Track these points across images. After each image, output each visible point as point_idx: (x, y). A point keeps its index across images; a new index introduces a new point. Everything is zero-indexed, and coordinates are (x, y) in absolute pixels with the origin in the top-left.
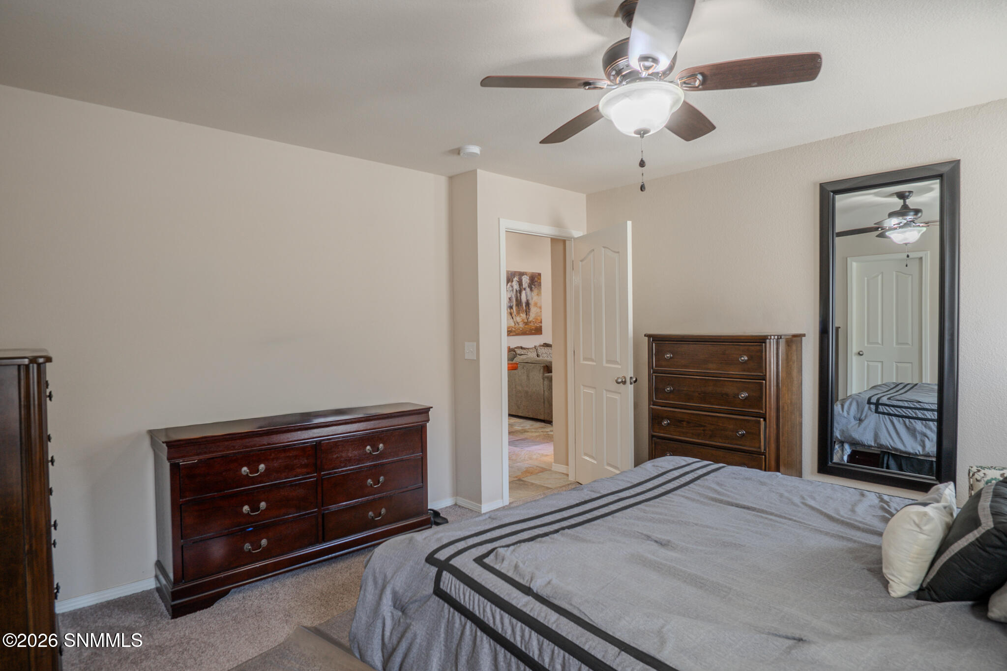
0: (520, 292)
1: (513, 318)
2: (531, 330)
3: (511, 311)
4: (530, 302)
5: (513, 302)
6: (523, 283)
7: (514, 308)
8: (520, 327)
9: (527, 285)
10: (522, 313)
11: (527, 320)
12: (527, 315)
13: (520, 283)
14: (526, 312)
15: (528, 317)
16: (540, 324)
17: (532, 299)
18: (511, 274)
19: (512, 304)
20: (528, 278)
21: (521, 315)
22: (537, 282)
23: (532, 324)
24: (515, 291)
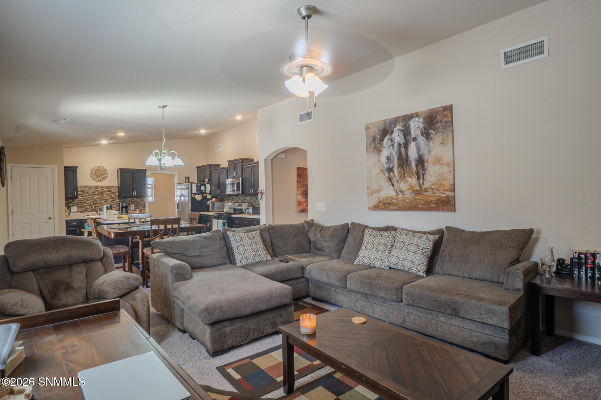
0: (406, 145)
1: (393, 185)
2: (428, 203)
3: (390, 174)
4: (426, 158)
5: (393, 162)
6: (412, 131)
7: (396, 170)
8: (407, 198)
9: (419, 132)
10: (411, 177)
11: (420, 187)
12: (418, 178)
13: (406, 132)
14: (417, 174)
15: (421, 182)
16: (451, 194)
17: (430, 151)
18: (390, 122)
19: (391, 166)
20: (421, 120)
21: (409, 179)
22: (441, 121)
23: (430, 193)
24: (396, 145)
